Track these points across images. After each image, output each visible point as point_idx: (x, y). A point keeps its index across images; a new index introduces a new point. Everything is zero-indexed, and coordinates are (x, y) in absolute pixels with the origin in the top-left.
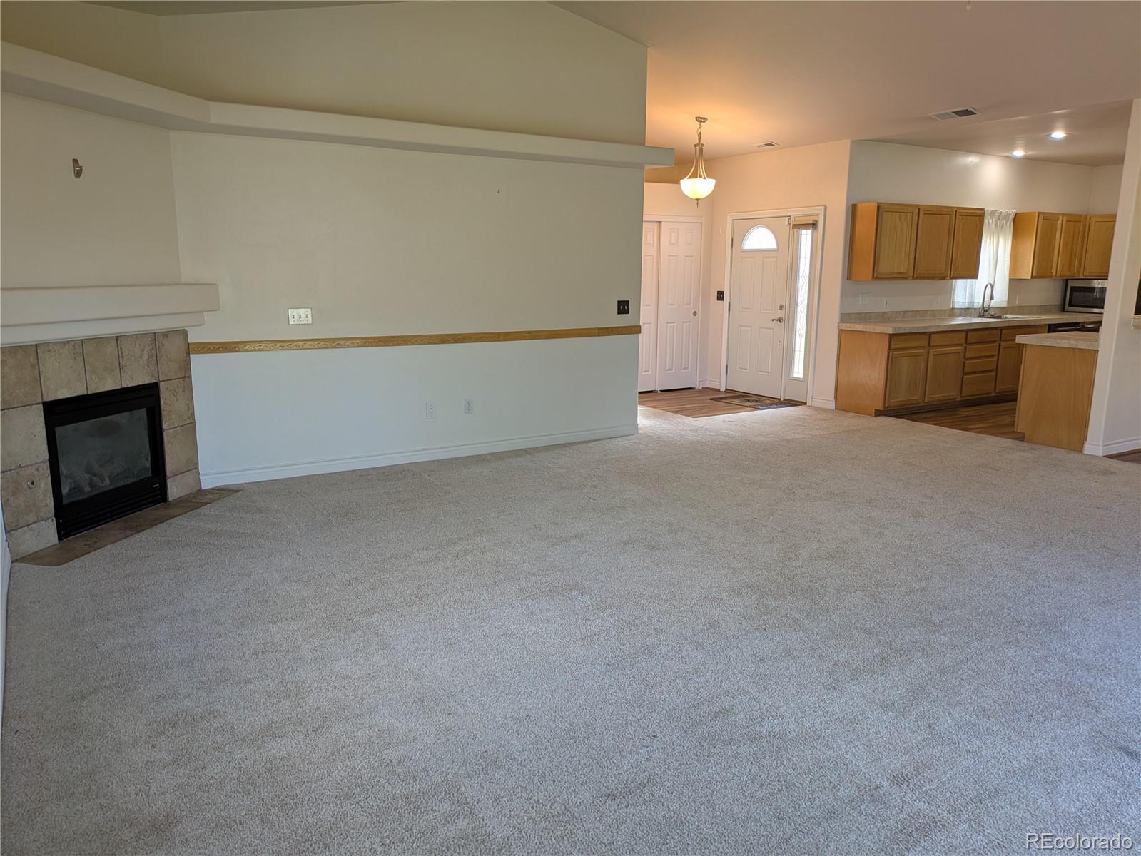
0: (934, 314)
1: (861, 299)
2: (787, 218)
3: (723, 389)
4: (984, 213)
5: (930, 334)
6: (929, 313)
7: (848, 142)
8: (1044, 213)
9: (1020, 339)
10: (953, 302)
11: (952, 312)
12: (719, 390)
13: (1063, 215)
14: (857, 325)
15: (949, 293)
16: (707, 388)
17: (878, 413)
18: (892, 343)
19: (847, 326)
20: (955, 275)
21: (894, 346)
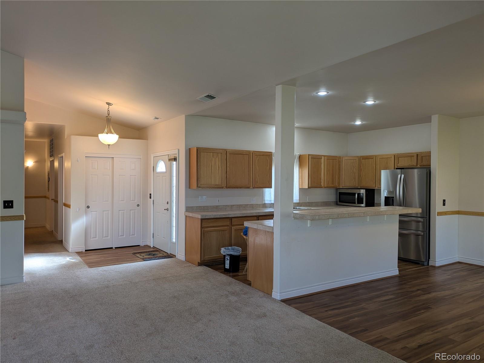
1: (200, 198)
2: (167, 156)
3: (152, 247)
4: (272, 154)
5: (231, 219)
7: (184, 116)
8: (312, 155)
9: (246, 224)
10: (265, 200)
11: (265, 206)
12: (150, 247)
13: (324, 156)
15: (262, 196)
16: (147, 245)
17: (200, 264)
18: (203, 224)
20: (255, 186)
21: (205, 226)
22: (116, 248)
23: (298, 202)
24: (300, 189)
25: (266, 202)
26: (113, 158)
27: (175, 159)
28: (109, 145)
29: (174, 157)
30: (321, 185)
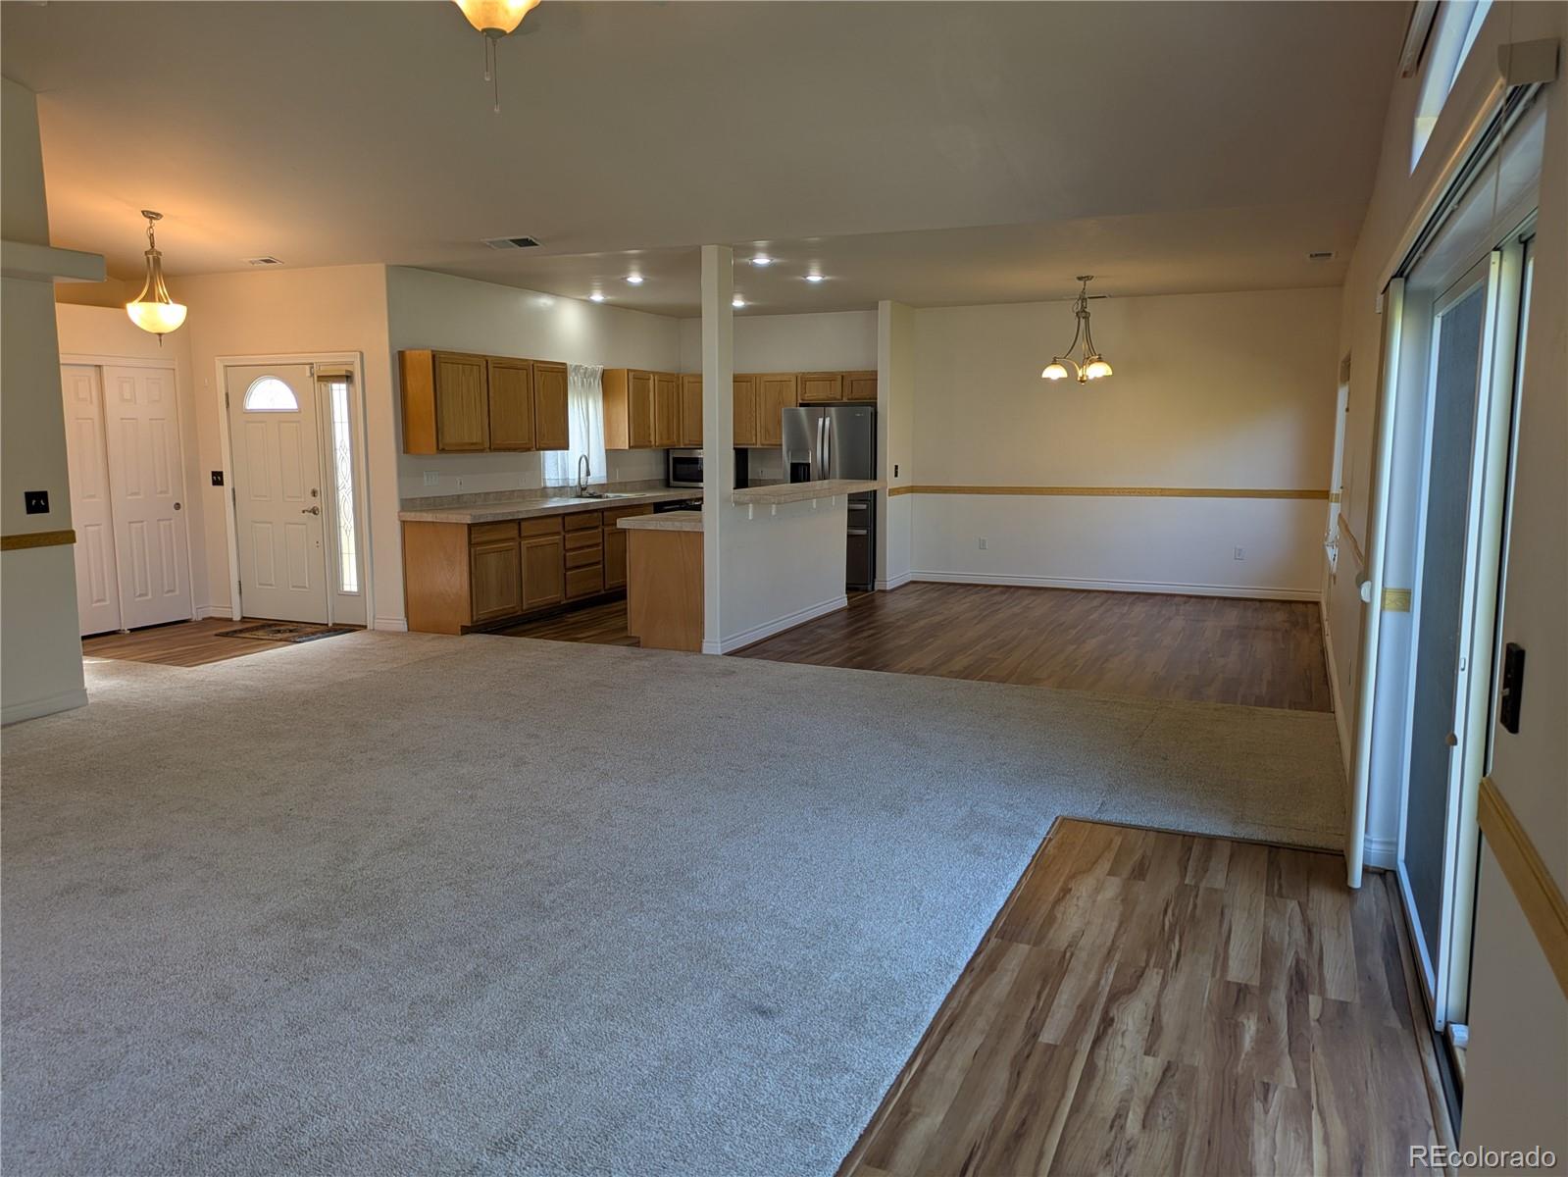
0: (523, 495)
1: (425, 478)
2: (307, 367)
3: (237, 617)
4: (566, 369)
5: (519, 522)
6: (516, 494)
7: (381, 268)
8: (634, 371)
9: (623, 523)
10: (544, 479)
11: (545, 493)
12: (231, 620)
13: (654, 373)
14: (425, 514)
15: (538, 468)
16: (211, 618)
17: (466, 631)
18: (473, 536)
19: (410, 516)
20: (542, 446)
21: (479, 540)
22: (132, 630)
23: (604, 481)
24: (607, 450)
25: (549, 484)
26: (100, 366)
27: (348, 378)
28: (160, 334)
29: (347, 371)
30: (650, 442)
